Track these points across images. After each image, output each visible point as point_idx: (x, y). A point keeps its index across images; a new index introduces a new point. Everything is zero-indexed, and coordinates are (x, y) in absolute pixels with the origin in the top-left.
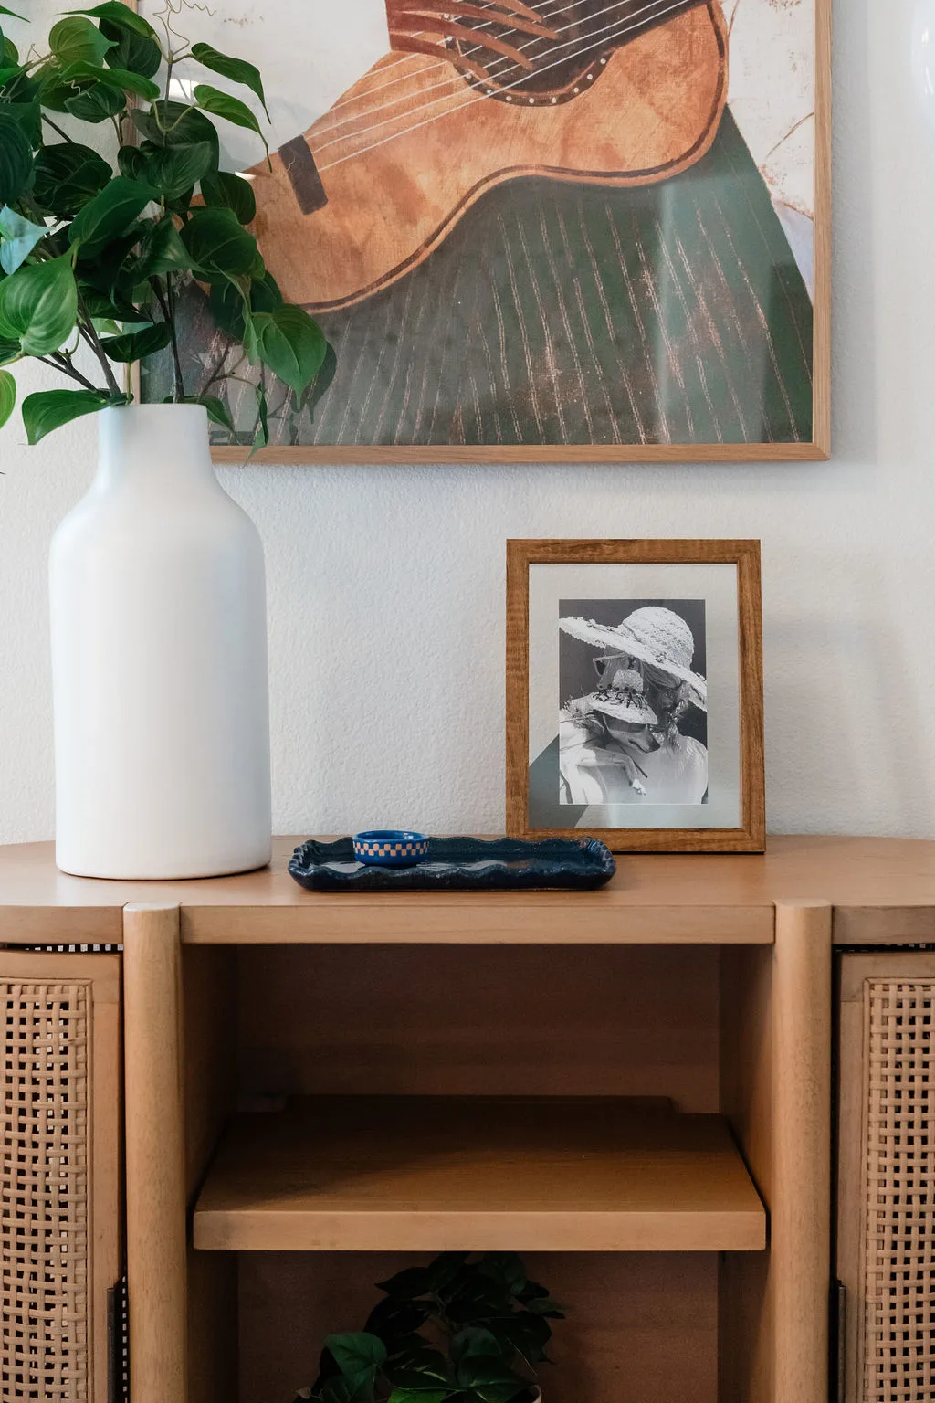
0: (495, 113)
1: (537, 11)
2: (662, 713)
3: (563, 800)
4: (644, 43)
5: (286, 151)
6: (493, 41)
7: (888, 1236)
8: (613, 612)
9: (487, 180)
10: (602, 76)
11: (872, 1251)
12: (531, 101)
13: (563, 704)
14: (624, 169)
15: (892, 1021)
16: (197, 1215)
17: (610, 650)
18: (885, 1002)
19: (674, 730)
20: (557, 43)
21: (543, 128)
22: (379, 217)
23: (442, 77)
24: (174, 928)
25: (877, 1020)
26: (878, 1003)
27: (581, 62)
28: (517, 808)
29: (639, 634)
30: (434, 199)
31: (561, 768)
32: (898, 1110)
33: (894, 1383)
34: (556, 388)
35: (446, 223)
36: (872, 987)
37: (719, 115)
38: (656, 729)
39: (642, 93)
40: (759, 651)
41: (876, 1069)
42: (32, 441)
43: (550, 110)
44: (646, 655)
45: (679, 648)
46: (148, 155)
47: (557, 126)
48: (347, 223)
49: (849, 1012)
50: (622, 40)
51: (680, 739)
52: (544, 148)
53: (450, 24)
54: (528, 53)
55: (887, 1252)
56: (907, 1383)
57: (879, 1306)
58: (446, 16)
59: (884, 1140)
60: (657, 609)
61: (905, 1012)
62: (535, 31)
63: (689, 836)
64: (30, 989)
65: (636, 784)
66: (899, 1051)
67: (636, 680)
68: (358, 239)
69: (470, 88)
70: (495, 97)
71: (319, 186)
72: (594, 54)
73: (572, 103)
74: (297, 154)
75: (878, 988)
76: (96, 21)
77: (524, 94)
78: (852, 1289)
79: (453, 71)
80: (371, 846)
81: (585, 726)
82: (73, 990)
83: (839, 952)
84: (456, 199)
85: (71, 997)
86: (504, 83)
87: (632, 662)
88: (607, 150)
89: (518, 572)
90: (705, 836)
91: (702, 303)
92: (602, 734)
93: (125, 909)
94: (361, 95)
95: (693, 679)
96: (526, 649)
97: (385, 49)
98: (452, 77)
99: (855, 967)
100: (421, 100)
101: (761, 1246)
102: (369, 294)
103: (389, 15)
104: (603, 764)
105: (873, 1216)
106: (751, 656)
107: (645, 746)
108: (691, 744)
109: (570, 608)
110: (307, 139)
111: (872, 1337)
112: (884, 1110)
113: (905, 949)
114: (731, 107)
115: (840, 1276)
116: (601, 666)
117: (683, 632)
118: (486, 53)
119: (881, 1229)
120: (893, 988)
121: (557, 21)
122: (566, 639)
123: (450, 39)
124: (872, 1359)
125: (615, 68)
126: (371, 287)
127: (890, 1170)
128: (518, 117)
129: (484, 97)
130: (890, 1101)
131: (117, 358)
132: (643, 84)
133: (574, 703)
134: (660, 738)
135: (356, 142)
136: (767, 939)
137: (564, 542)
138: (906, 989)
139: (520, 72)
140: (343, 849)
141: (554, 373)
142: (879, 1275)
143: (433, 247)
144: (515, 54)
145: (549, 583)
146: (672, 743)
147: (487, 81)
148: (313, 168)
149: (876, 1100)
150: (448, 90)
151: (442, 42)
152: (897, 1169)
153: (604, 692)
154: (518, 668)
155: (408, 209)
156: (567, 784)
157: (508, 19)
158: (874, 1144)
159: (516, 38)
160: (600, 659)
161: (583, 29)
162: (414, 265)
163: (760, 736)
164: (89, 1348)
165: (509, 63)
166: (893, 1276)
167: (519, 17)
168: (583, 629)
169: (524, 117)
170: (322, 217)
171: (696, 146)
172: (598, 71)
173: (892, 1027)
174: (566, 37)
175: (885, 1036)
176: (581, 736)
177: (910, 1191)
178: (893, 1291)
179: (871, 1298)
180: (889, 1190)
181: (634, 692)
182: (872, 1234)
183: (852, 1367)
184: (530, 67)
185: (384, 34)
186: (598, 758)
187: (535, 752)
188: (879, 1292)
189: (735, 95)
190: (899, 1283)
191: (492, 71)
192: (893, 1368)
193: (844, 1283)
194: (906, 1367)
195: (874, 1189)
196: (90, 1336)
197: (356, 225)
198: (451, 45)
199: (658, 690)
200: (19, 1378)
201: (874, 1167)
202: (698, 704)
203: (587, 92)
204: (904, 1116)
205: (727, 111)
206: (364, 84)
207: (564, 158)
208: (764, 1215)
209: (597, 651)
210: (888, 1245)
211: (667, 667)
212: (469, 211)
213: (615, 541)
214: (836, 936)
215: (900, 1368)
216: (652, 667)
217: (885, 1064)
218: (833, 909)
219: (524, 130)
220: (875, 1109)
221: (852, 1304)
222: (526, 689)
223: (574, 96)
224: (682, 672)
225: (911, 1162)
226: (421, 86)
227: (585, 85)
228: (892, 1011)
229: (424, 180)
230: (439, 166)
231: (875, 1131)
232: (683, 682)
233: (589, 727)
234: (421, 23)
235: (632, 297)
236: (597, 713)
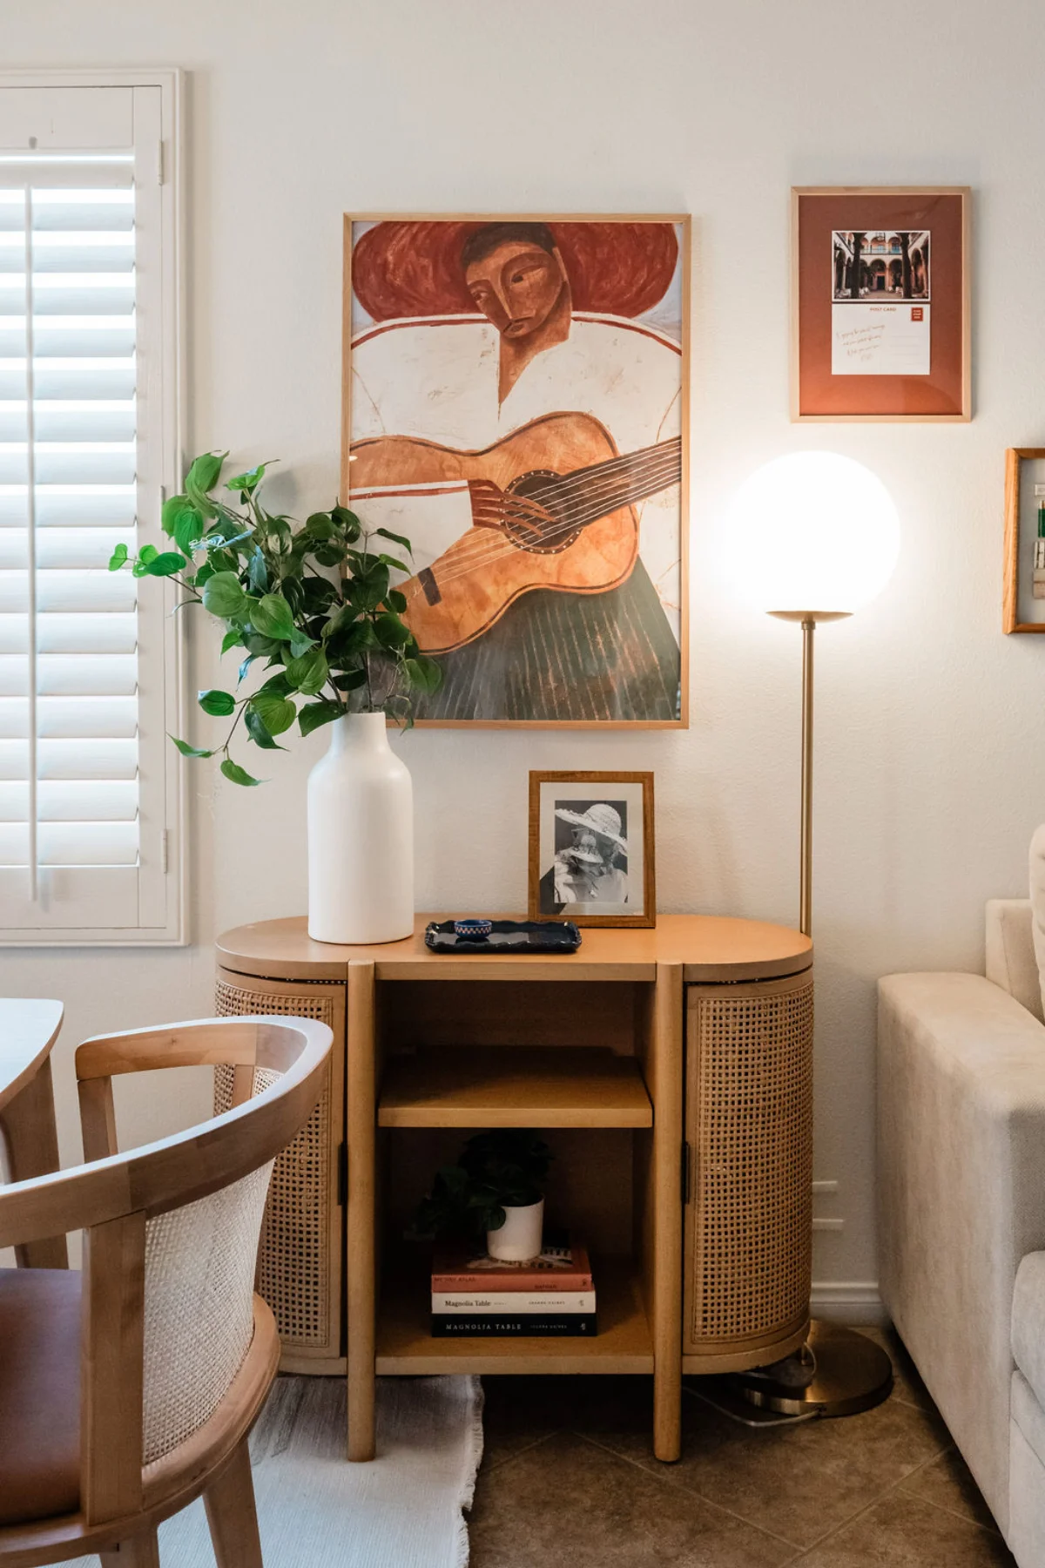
0: (525, 557)
1: (546, 508)
2: (606, 858)
3: (556, 901)
4: (597, 524)
5: (420, 575)
6: (524, 523)
7: (709, 1121)
8: (581, 807)
9: (521, 589)
10: (577, 540)
11: (702, 1128)
12: (543, 552)
13: (557, 851)
14: (588, 585)
15: (712, 1018)
16: (380, 1110)
17: (580, 826)
18: (708, 1009)
19: (611, 866)
20: (556, 523)
21: (548, 564)
22: (467, 607)
23: (499, 539)
24: (372, 972)
25: (704, 1018)
26: (705, 1010)
27: (566, 533)
28: (533, 904)
29: (594, 818)
30: (494, 599)
31: (556, 885)
32: (714, 1060)
33: (713, 1192)
34: (554, 692)
35: (500, 610)
36: (702, 1002)
37: (635, 560)
38: (603, 865)
39: (597, 549)
40: (653, 826)
41: (704, 1041)
42: (304, 735)
43: (552, 556)
44: (597, 828)
45: (613, 825)
46: (356, 584)
47: (556, 563)
48: (451, 610)
49: (691, 1014)
50: (587, 523)
51: (614, 870)
52: (549, 575)
53: (503, 514)
54: (541, 528)
55: (709, 1129)
56: (719, 1192)
57: (705, 1154)
58: (501, 510)
59: (707, 1075)
60: (603, 805)
61: (718, 1014)
62: (543, 517)
63: (618, 919)
64: (303, 1001)
65: (593, 893)
66: (714, 1032)
67: (593, 841)
68: (456, 617)
69: (512, 545)
70: (525, 549)
71: (437, 592)
72: (573, 529)
73: (563, 553)
74: (427, 576)
75: (705, 1002)
76: (330, 516)
77: (539, 548)
78: (693, 1146)
79: (504, 536)
80: (464, 928)
81: (567, 863)
82: (323, 1001)
83: (686, 985)
84: (506, 599)
85: (322, 1005)
86: (529, 543)
87: (591, 832)
88: (580, 576)
89: (534, 787)
90: (627, 919)
91: (626, 651)
92: (575, 868)
93: (349, 964)
94: (460, 548)
95: (620, 840)
96: (539, 826)
97: (471, 525)
98: (503, 539)
99: (694, 992)
100: (488, 551)
101: (650, 1125)
102: (462, 645)
103: (473, 509)
104: (577, 882)
105: (703, 1111)
106: (649, 830)
107: (596, 873)
108: (619, 873)
109: (560, 805)
110: (432, 569)
111: (702, 1170)
112: (708, 1060)
113: (720, 984)
114: (641, 557)
115: (687, 1140)
116: (576, 834)
117: (616, 817)
118: (520, 529)
119: (706, 1117)
120: (712, 1003)
121: (555, 513)
122: (558, 820)
123: (503, 521)
124: (703, 1180)
125: (584, 535)
126: (462, 642)
127: (711, 1089)
128: (536, 559)
129: (519, 550)
130: (711, 1056)
131: (342, 690)
132: (597, 544)
133: (562, 852)
134: (604, 870)
135: (456, 570)
136: (652, 979)
137: (557, 772)
138: (718, 1003)
139: (537, 538)
140: (448, 927)
141: (553, 685)
142: (706, 1140)
143: (493, 623)
144: (535, 529)
145: (551, 793)
146: (610, 872)
147: (521, 542)
148: (434, 583)
149: (704, 1055)
150: (502, 546)
151: (499, 522)
152: (714, 1089)
153: (577, 846)
154: (534, 835)
155: (482, 603)
156: (558, 892)
157: (531, 512)
158: (703, 1077)
159: (536, 521)
160: (575, 830)
161: (569, 517)
162: (485, 631)
163: (653, 869)
164: (328, 1175)
165: (532, 533)
166: (712, 1140)
167: (538, 511)
168: (568, 816)
169: (539, 560)
170: (439, 606)
171: (623, 575)
172: (575, 537)
173: (711, 1021)
174: (559, 521)
175: (708, 1025)
176: (565, 868)
177: (720, 1099)
178: (712, 1147)
179: (702, 1151)
180: (710, 1099)
181: (592, 847)
182: (702, 1120)
183: (693, 1182)
184: (542, 535)
185: (470, 519)
186: (574, 880)
187: (543, 873)
188: (705, 1147)
189: (643, 551)
190: (715, 1143)
191: (523, 537)
192: (712, 1185)
193: (690, 1143)
194: (719, 1184)
195: (703, 1098)
196: (329, 1169)
197: (455, 612)
198: (503, 524)
199: (604, 846)
200: (294, 1189)
201: (703, 1088)
202: (623, 853)
203: (570, 548)
204: (717, 1063)
205: (638, 558)
206: (460, 543)
207: (558, 580)
208: (651, 1110)
209: (574, 826)
210: (709, 1125)
211: (608, 834)
212: (511, 606)
213: (582, 772)
214: (685, 977)
215: (715, 1184)
216: (600, 834)
217: (708, 1039)
218: (684, 965)
219: (539, 566)
220: (703, 1060)
221: (693, 1155)
222: (538, 845)
223: (563, 549)
224: (615, 837)
225: (721, 1086)
226: (488, 544)
227: (569, 544)
228: (711, 1013)
229: (490, 590)
230: (496, 582)
231: (703, 1071)
232: (616, 842)
233: (569, 864)
234: (489, 513)
235: (591, 648)
236: (573, 857)
